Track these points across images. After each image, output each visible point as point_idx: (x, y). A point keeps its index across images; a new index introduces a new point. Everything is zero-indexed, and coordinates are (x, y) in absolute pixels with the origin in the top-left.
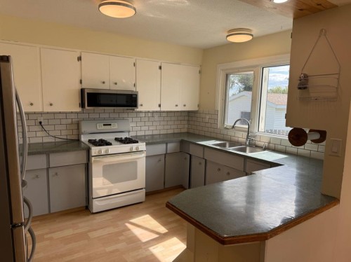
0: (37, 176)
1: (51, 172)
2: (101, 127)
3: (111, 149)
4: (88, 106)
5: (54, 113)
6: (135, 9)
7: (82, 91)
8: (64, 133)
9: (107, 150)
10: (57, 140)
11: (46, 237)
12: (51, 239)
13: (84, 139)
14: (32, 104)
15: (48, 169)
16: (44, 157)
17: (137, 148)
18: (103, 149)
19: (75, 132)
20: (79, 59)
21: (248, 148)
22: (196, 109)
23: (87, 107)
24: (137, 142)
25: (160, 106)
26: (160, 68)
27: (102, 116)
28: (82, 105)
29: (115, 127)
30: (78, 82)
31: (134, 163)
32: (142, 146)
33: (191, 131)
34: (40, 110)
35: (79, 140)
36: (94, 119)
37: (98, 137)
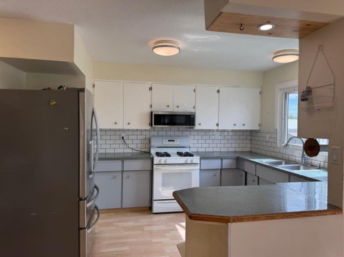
0: (115, 177)
1: (125, 175)
2: (166, 143)
3: (169, 160)
4: (155, 124)
5: (133, 131)
6: (179, 48)
7: (152, 113)
8: (139, 146)
9: (166, 161)
10: (134, 151)
11: (115, 224)
12: (118, 226)
13: (153, 151)
14: (116, 123)
15: (122, 171)
16: (119, 163)
17: (192, 161)
18: (163, 159)
19: (147, 146)
20: (151, 89)
21: (302, 167)
22: (257, 128)
23: (153, 126)
24: (192, 156)
25: (218, 125)
26: (218, 91)
27: (169, 133)
28: (151, 125)
29: (177, 143)
30: (149, 106)
31: (189, 174)
32: (196, 159)
33: (254, 150)
34: (121, 128)
35: (149, 152)
36: (162, 136)
37: (162, 151)
